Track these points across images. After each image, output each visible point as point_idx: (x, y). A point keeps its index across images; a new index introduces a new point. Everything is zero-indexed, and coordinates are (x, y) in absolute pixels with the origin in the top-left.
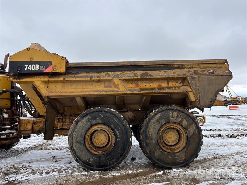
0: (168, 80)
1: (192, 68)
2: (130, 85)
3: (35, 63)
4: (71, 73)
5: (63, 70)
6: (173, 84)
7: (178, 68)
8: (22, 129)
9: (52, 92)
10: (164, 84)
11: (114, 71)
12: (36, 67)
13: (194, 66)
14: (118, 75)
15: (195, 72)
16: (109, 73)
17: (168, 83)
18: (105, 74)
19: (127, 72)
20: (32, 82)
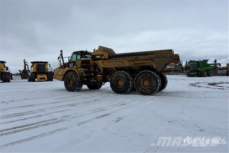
0: (146, 60)
1: (157, 54)
2: (131, 62)
3: (99, 55)
4: (111, 58)
5: (107, 57)
6: (148, 61)
7: (151, 54)
8: (98, 79)
9: (104, 66)
10: (145, 62)
11: (125, 57)
12: (99, 57)
13: (157, 53)
14: (126, 58)
15: (158, 56)
16: (124, 58)
17: (146, 61)
18: (121, 58)
19: (130, 57)
20: (98, 62)
